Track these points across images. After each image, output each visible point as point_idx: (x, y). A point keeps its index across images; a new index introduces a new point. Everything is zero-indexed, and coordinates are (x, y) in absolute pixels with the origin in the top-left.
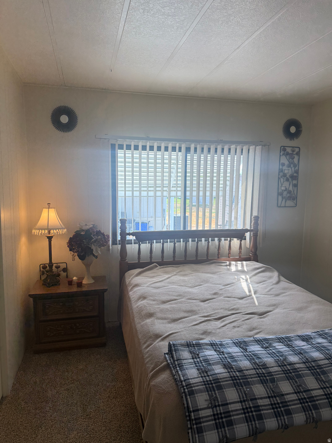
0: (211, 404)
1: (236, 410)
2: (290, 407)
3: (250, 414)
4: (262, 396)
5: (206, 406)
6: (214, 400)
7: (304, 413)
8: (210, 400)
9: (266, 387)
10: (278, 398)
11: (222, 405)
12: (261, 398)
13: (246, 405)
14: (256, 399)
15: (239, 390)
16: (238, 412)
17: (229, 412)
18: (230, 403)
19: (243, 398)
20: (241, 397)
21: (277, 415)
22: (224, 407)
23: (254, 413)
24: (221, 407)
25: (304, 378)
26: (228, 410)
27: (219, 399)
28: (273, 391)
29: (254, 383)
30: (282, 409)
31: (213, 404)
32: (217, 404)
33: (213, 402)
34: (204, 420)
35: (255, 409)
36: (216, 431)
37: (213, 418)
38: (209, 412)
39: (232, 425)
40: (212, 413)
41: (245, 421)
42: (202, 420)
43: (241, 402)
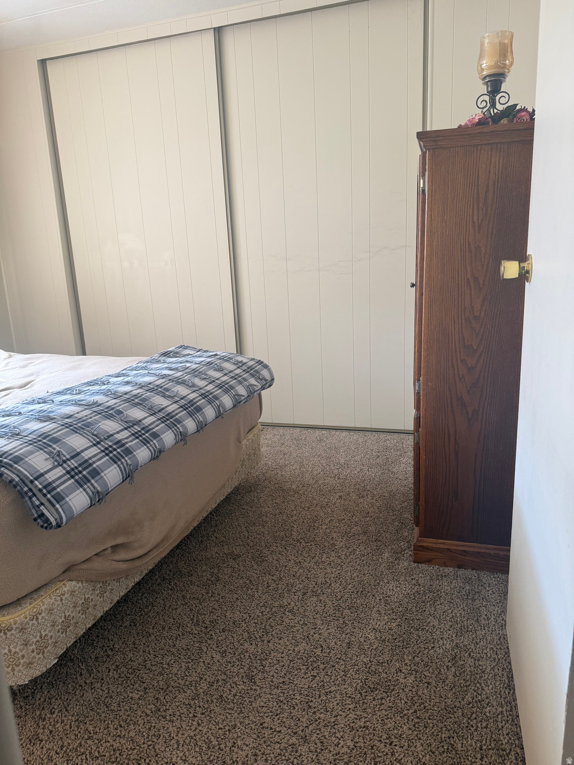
0: (56, 461)
1: (95, 455)
2: (154, 430)
3: (115, 453)
4: (117, 430)
5: (50, 466)
6: (58, 456)
7: (171, 431)
8: (53, 458)
9: (115, 420)
10: (135, 427)
11: (72, 457)
12: (118, 432)
13: (103, 446)
14: (112, 435)
15: (84, 434)
16: (98, 457)
17: (86, 461)
18: (82, 451)
19: (95, 440)
20: (92, 440)
21: (145, 442)
22: (76, 459)
23: (119, 450)
24: (72, 461)
25: (151, 400)
26: (83, 460)
27: (64, 452)
28: (126, 422)
29: (97, 422)
30: (147, 435)
31: (59, 461)
32: (64, 458)
33: (58, 458)
34: (58, 483)
35: (118, 445)
36: (81, 489)
37: (68, 476)
38: (59, 471)
39: (99, 474)
40: (64, 472)
41: (113, 463)
42: (54, 485)
43: (95, 445)
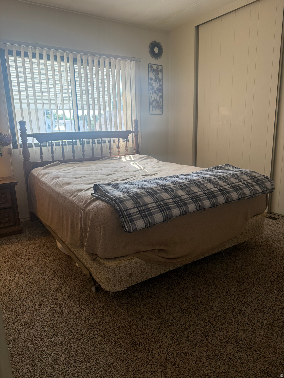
0: (136, 205)
1: (153, 207)
2: (186, 202)
3: (162, 208)
4: (168, 198)
5: (133, 207)
6: (138, 203)
7: (194, 204)
8: (135, 204)
9: (169, 194)
10: (177, 199)
11: (143, 206)
12: (168, 199)
13: (158, 204)
14: (164, 200)
15: (152, 197)
16: (155, 208)
17: (149, 208)
18: (149, 204)
19: (156, 200)
20: (155, 200)
21: (179, 206)
22: (145, 206)
23: (165, 207)
24: (143, 207)
25: (191, 188)
26: (148, 208)
27: (141, 203)
28: (173, 195)
29: (161, 193)
30: (181, 203)
31: (137, 205)
32: (140, 205)
33: (137, 204)
34: (133, 214)
35: (165, 205)
36: (142, 219)
37: (139, 213)
38: (136, 210)
39: (152, 215)
40: (138, 211)
41: (160, 212)
42: (132, 215)
43: (155, 203)
